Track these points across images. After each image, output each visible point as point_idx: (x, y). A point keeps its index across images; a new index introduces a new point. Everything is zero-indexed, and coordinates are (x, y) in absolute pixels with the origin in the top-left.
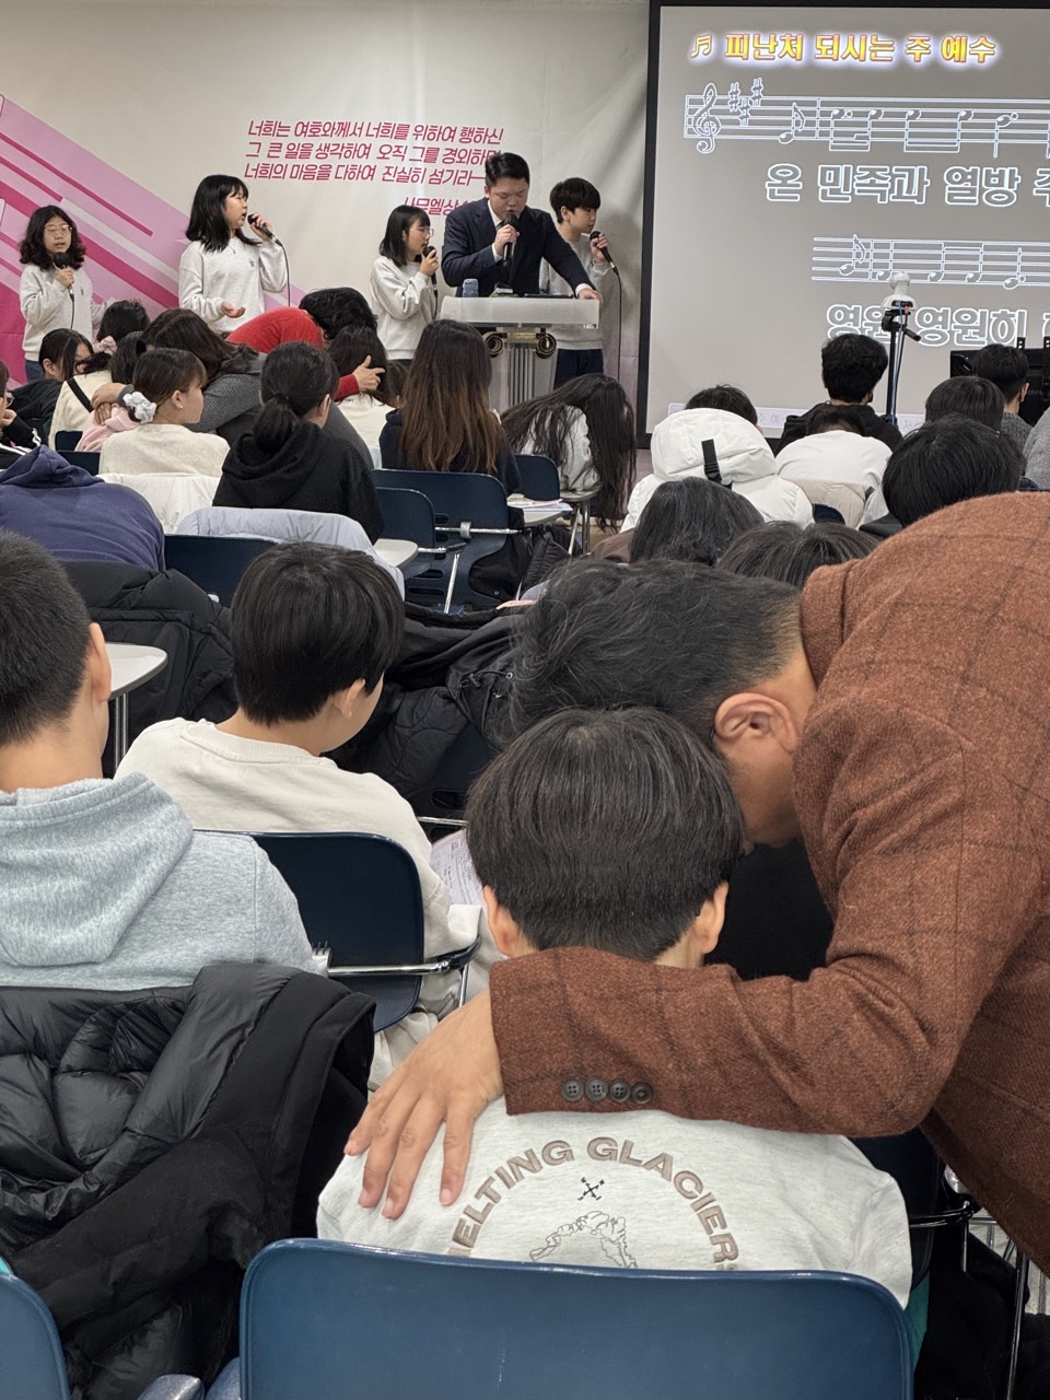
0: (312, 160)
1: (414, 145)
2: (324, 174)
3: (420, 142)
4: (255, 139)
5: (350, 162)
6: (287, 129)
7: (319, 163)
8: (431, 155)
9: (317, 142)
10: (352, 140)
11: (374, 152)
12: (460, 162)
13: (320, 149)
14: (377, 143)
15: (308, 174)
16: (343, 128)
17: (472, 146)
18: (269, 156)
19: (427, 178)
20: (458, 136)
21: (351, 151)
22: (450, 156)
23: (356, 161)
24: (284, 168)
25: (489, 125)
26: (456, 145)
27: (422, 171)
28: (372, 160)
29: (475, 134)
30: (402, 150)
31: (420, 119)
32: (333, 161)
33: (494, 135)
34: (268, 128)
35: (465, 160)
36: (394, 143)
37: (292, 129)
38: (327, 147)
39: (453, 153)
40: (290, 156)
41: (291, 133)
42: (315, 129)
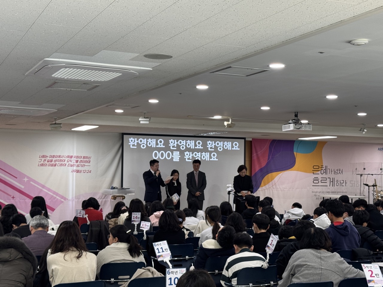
0: (53, 163)
1: (74, 160)
2: (55, 165)
3: (75, 159)
4: (41, 159)
5: (61, 163)
6: (47, 156)
7: (54, 163)
8: (77, 161)
9: (54, 159)
10: (61, 159)
11: (66, 161)
14: (67, 159)
15: (52, 165)
16: (60, 156)
17: (85, 160)
18: (43, 162)
19: (76, 166)
20: (82, 158)
21: (61, 161)
23: (62, 163)
24: (47, 164)
25: (88, 155)
26: (82, 159)
27: (75, 164)
28: (66, 162)
29: (86, 157)
31: (75, 155)
32: (57, 163)
33: (89, 158)
34: (43, 156)
35: (83, 162)
36: (70, 159)
38: (56, 160)
39: (81, 161)
40: (48, 162)
41: (48, 157)
42: (54, 156)
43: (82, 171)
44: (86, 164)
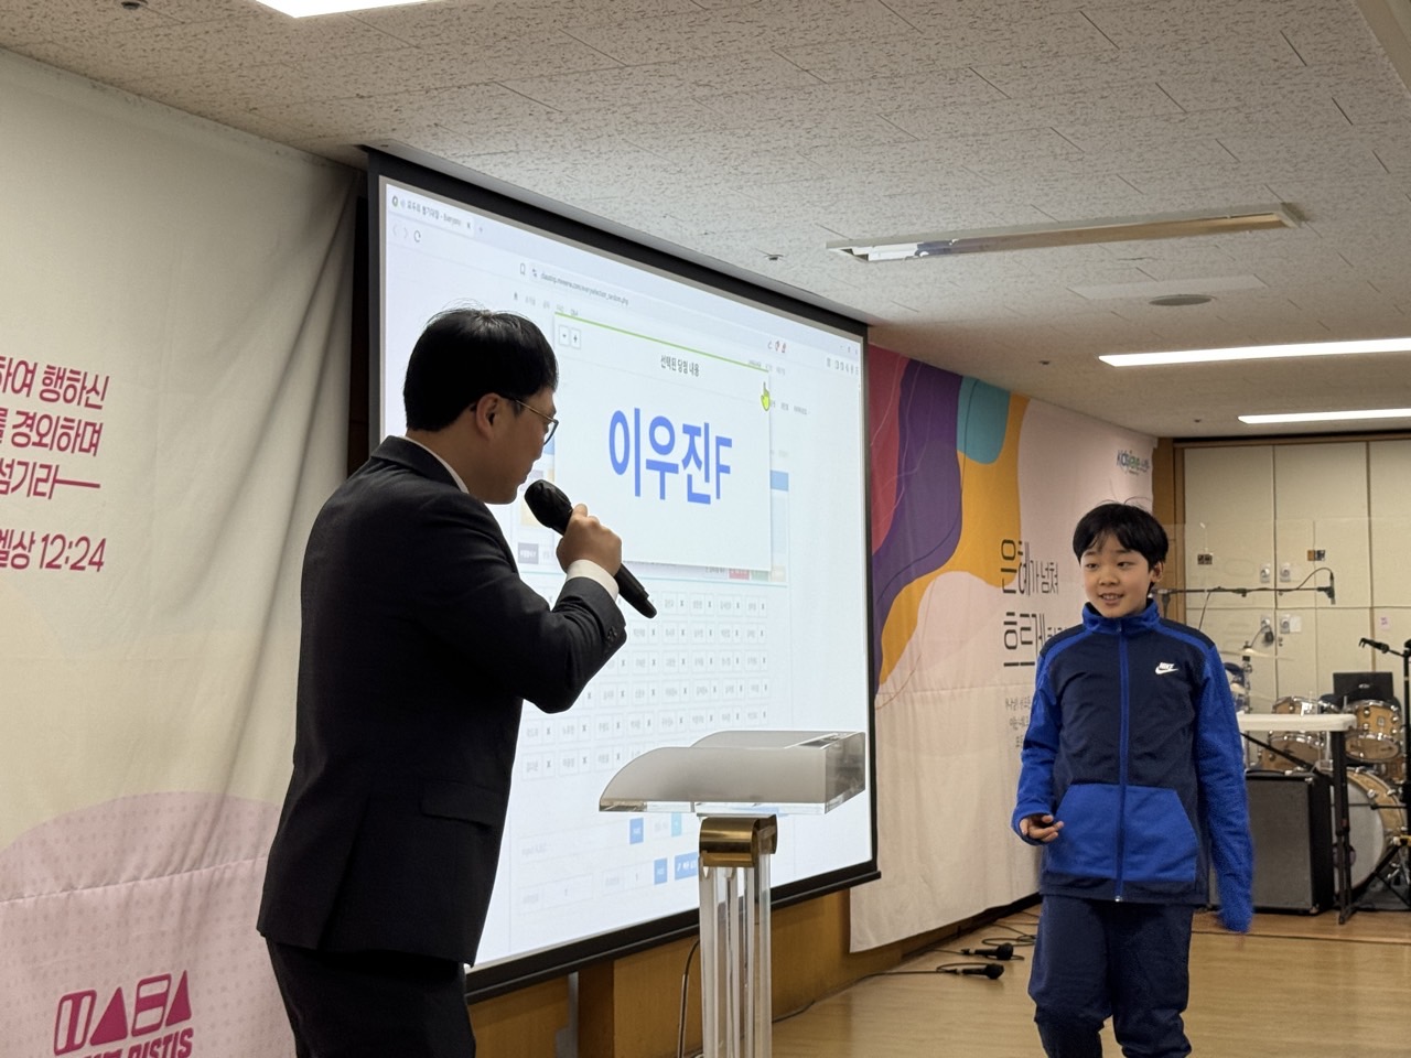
12: (39, 444)
17: (59, 410)
20: (38, 386)
22: (24, 429)
25: (91, 367)
26: (34, 405)
29: (66, 383)
33: (94, 389)
35: (47, 440)
39: (29, 419)
43: (39, 546)
44: (71, 464)
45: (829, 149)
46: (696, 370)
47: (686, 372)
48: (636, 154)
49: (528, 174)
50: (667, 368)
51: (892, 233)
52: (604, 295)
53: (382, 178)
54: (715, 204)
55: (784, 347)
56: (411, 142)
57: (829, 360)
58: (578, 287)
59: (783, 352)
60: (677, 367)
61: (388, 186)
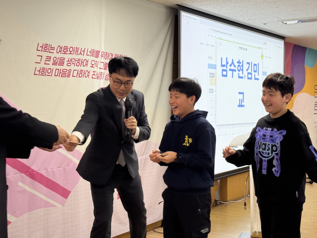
0: (65, 67)
1: (101, 61)
2: (69, 74)
3: (103, 60)
5: (79, 68)
6: (53, 48)
7: (68, 68)
8: (106, 66)
9: (67, 57)
10: (80, 57)
11: (90, 65)
13: (68, 61)
14: (90, 58)
15: (63, 74)
16: (77, 51)
19: (104, 77)
21: (79, 62)
23: (82, 68)
27: (103, 74)
30: (97, 63)
31: (102, 50)
32: (73, 67)
34: (46, 48)
36: (95, 59)
37: (56, 49)
38: (71, 60)
40: (54, 64)
41: (55, 51)
42: (65, 50)
45: (280, 1)
46: (246, 49)
47: (244, 50)
48: (236, 4)
49: (212, 9)
50: (240, 49)
51: (293, 18)
52: (227, 34)
53: (181, 11)
54: (253, 13)
55: (266, 43)
56: (188, 3)
57: (276, 46)
58: (221, 32)
59: (266, 44)
60: (242, 49)
61: (182, 13)
